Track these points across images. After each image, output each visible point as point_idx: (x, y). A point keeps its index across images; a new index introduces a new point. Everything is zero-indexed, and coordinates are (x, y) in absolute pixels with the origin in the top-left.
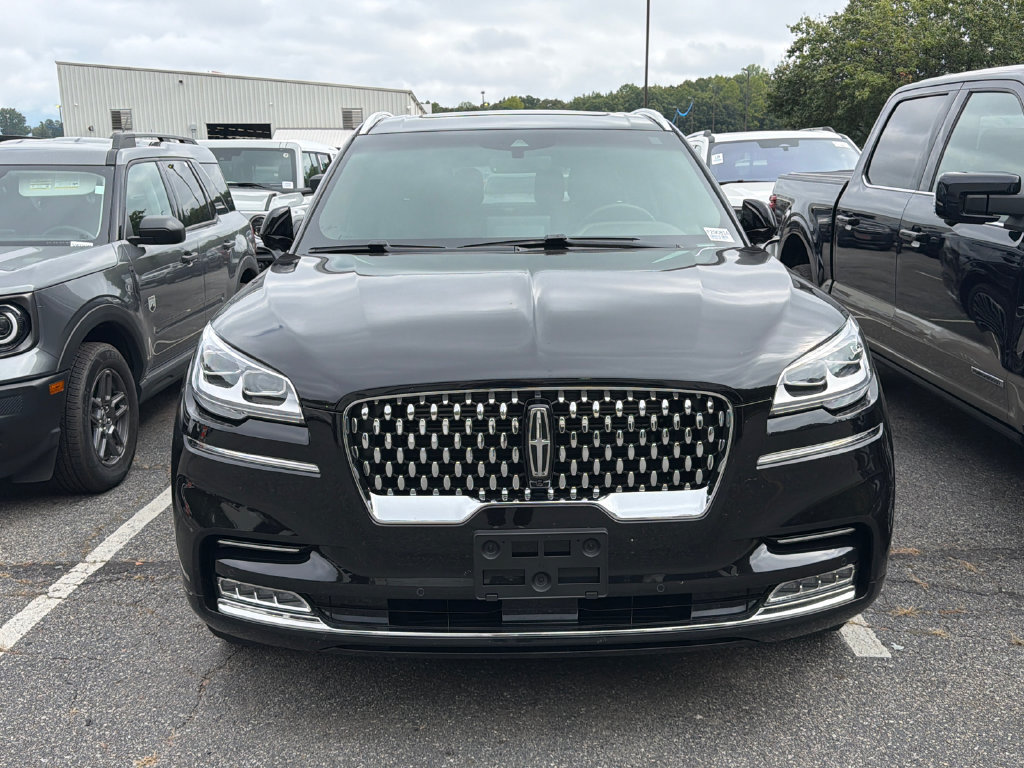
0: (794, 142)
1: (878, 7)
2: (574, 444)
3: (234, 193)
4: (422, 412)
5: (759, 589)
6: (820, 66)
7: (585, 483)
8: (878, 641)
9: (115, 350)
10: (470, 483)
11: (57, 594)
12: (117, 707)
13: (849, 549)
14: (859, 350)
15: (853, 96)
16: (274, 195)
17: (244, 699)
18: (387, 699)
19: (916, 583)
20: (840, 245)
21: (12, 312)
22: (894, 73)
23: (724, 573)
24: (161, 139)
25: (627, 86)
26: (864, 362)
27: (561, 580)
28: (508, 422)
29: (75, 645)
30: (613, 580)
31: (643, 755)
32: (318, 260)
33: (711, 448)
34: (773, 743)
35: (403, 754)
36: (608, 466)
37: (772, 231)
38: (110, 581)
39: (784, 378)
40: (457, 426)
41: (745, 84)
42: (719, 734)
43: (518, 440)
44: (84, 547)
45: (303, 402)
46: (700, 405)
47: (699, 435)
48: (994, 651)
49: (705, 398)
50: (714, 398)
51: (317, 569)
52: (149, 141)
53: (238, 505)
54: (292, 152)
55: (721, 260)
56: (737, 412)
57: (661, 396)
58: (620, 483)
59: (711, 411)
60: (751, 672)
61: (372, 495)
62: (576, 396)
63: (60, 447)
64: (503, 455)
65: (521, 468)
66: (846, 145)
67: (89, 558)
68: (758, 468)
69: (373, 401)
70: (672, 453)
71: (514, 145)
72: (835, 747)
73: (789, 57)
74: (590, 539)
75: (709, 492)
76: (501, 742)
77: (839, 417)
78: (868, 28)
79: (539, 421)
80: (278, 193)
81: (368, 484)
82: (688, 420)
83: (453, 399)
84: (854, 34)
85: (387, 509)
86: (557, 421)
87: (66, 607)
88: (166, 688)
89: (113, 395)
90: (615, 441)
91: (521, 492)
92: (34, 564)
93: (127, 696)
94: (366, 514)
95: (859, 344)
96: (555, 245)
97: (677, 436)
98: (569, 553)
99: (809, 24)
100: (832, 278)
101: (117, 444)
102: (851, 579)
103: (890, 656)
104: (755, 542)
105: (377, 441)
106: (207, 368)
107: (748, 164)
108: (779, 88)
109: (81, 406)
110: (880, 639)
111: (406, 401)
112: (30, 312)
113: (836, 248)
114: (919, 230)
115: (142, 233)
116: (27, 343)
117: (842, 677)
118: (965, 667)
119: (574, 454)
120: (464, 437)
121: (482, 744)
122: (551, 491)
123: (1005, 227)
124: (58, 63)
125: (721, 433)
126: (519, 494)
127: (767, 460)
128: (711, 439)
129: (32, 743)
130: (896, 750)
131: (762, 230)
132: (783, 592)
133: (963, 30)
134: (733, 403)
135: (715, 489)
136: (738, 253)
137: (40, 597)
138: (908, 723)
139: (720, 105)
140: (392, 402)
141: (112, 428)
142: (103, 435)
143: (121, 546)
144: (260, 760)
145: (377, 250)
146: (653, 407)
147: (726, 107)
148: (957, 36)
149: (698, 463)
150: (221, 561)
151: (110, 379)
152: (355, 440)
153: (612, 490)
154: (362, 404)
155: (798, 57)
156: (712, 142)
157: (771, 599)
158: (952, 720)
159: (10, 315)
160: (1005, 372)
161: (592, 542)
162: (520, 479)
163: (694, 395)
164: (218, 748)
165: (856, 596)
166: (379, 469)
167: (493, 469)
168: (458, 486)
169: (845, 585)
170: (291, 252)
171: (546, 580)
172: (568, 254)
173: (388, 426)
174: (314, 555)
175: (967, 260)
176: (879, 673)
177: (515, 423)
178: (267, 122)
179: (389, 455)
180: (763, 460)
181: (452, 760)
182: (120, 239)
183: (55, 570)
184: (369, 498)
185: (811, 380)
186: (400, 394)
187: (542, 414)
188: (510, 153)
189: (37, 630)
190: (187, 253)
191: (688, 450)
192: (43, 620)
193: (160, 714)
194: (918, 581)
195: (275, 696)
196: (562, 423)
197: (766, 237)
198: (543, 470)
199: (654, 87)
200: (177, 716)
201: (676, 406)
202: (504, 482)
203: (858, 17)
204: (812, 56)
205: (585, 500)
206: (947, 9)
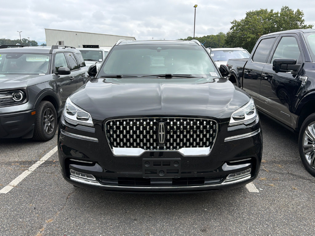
0: (232, 51)
1: (253, 17)
2: (172, 134)
3: (86, 62)
4: (128, 124)
5: (223, 175)
6: (238, 32)
7: (175, 145)
8: (255, 187)
9: (51, 103)
10: (142, 144)
11: (31, 170)
12: (43, 203)
13: (250, 164)
14: (254, 107)
15: (246, 40)
16: (97, 63)
17: (79, 202)
18: (119, 203)
19: (265, 170)
20: (245, 78)
21: (21, 92)
22: (257, 35)
23: (214, 171)
24: (66, 47)
25: (189, 37)
26: (255, 111)
27: (167, 173)
28: (153, 127)
29: (34, 185)
30: (182, 173)
31: (190, 221)
32: (103, 79)
33: (211, 136)
34: (227, 218)
35: (122, 220)
36: (182, 140)
37: (228, 73)
38: (46, 166)
39: (233, 115)
40: (138, 128)
41: (219, 37)
42: (211, 215)
43: (156, 132)
44: (40, 156)
45: (93, 120)
46: (208, 123)
47: (208, 132)
48: (288, 191)
49: (210, 121)
50: (212, 121)
51: (97, 168)
52: (62, 47)
53: (77, 151)
54: (102, 52)
55: (214, 81)
56: (219, 125)
57: (197, 120)
58: (185, 145)
59: (211, 125)
60: (220, 196)
61: (113, 147)
62: (173, 120)
63: (35, 129)
64: (151, 137)
65: (156, 141)
66: (246, 52)
67: (41, 160)
68: (225, 141)
69: (114, 121)
70: (200, 137)
71: (158, 49)
72: (244, 220)
73: (231, 30)
74: (176, 161)
75: (211, 148)
76: (150, 217)
77: (248, 127)
78: (251, 23)
79: (162, 127)
80: (98, 62)
81: (112, 144)
82: (205, 127)
83: (137, 120)
84: (247, 24)
85: (118, 151)
86: (167, 127)
87: (33, 174)
88: (57, 198)
89: (50, 115)
90: (184, 133)
91: (156, 147)
92: (26, 161)
93: (46, 201)
94: (111, 153)
95: (254, 106)
96: (168, 76)
97: (201, 132)
98: (169, 165)
99: (236, 21)
100: (242, 86)
101: (51, 128)
102: (250, 172)
103: (259, 192)
104: (224, 162)
105: (115, 132)
106: (67, 110)
107: (220, 57)
108: (228, 38)
109: (40, 118)
110: (256, 187)
111: (123, 121)
112: (26, 92)
113: (244, 79)
114: (267, 74)
115: (59, 72)
116: (25, 101)
117: (246, 198)
118: (280, 196)
119: (172, 136)
120: (140, 132)
121: (144, 217)
122: (165, 147)
123: (292, 73)
124: (45, 29)
125: (214, 131)
126: (155, 148)
127: (228, 139)
128: (211, 133)
129: (18, 214)
130: (261, 221)
131: (225, 73)
132: (231, 176)
133: (275, 24)
134: (218, 123)
135: (212, 147)
136: (219, 79)
137: (26, 171)
138: (264, 212)
139: (213, 42)
140: (119, 121)
141: (50, 124)
142: (47, 126)
143: (50, 156)
144: (82, 221)
145: (119, 77)
146: (195, 123)
147: (214, 43)
148: (273, 25)
149: (208, 140)
150: (70, 165)
151: (49, 111)
152: (108, 131)
153: (183, 147)
154: (110, 121)
155: (233, 30)
156: (211, 50)
157: (227, 178)
158: (277, 212)
159: (20, 93)
160: (290, 113)
161: (176, 162)
162: (156, 143)
163: (207, 120)
164: (70, 217)
165: (251, 177)
166: (115, 140)
167: (148, 141)
168: (138, 145)
169: (248, 174)
170: (95, 77)
171: (163, 172)
172: (172, 79)
173: (118, 128)
174: (96, 164)
175: (278, 82)
176: (256, 197)
177: (155, 127)
178: (98, 45)
179: (118, 136)
180: (226, 139)
181: (136, 222)
182: (53, 73)
183: (31, 163)
184: (112, 148)
185: (240, 116)
186: (122, 118)
187: (163, 125)
188: (156, 51)
189: (24, 180)
190: (72, 77)
191: (205, 136)
192: (26, 177)
193: (55, 206)
194: (266, 170)
195: (87, 201)
196: (168, 127)
197: (226, 75)
198: (163, 141)
199: (196, 37)
200: (59, 207)
201: (202, 123)
202: (152, 144)
203: (248, 20)
204: (236, 30)
205: (175, 150)
206: (271, 18)
